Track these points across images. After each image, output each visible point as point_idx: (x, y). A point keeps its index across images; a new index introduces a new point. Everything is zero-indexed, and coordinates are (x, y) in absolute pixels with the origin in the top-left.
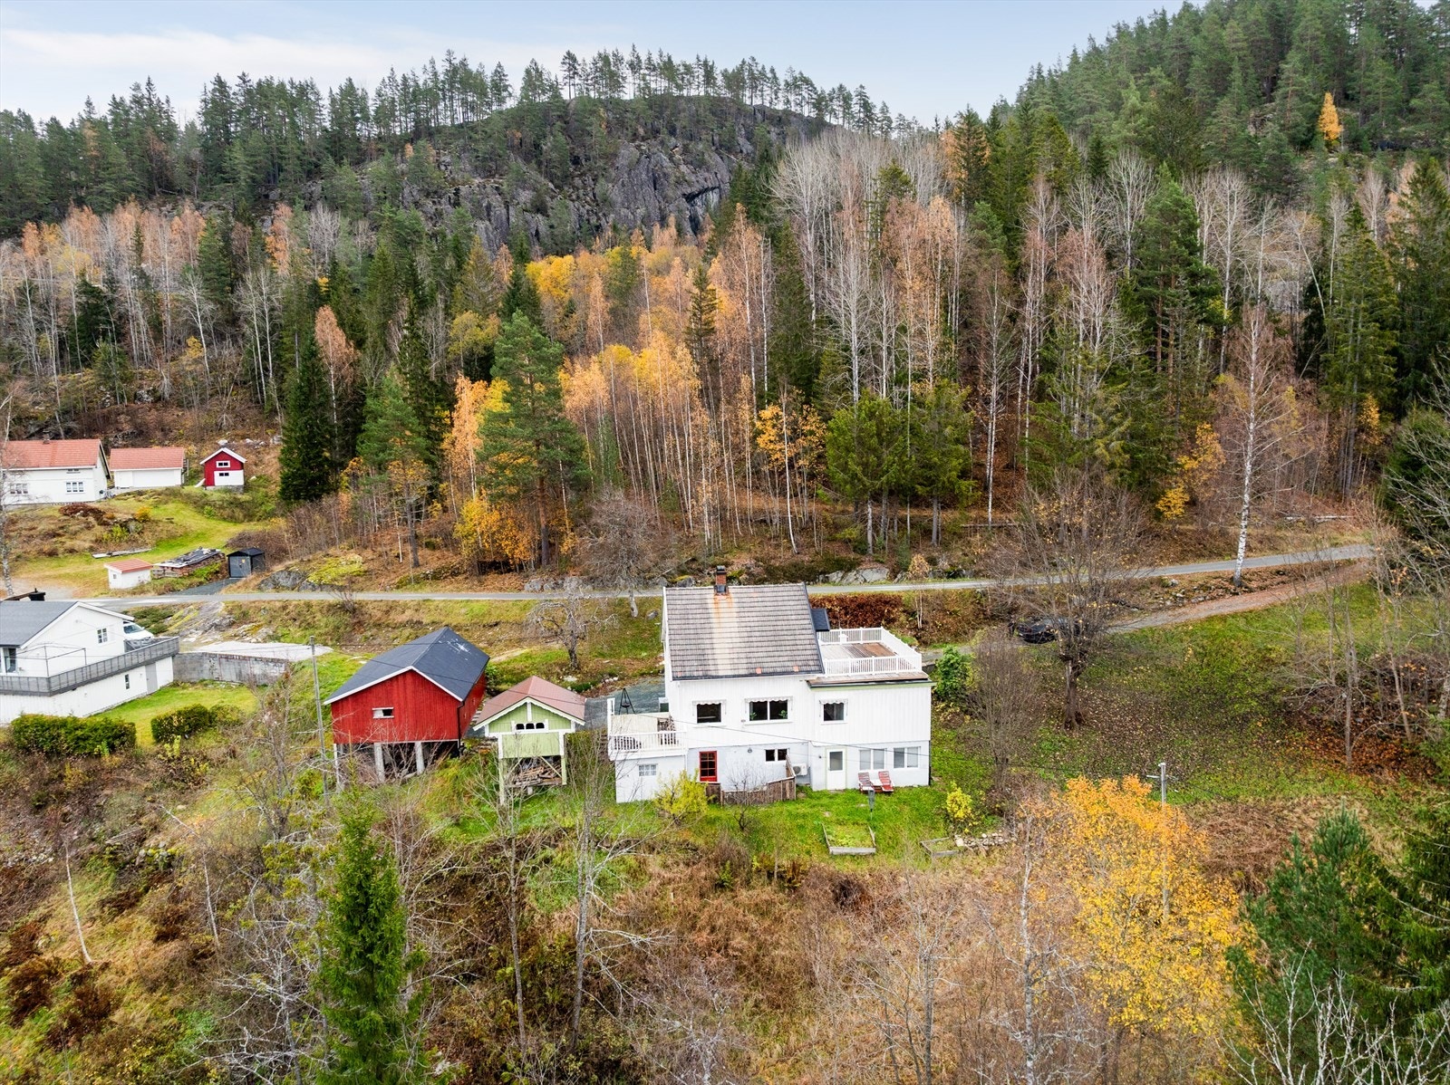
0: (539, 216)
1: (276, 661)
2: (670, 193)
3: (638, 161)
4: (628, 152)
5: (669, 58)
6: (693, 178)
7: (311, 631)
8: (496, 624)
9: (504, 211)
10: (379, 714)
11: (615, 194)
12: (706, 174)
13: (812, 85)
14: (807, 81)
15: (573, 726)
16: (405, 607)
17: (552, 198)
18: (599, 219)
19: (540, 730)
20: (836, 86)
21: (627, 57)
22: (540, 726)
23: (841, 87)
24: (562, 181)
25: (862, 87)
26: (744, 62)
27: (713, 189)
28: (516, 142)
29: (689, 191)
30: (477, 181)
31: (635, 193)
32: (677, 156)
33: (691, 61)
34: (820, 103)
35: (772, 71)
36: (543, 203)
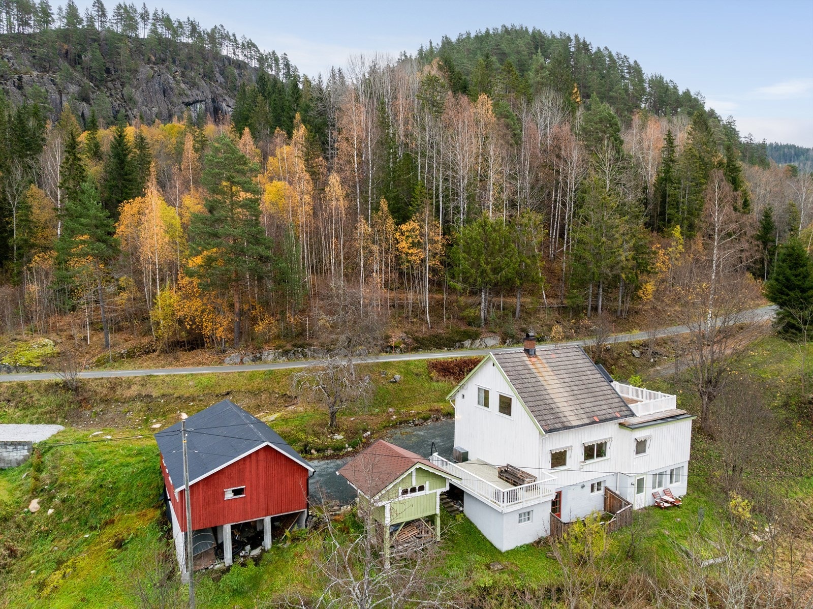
0: (84, 103)
1: (15, 444)
2: (175, 99)
3: (153, 77)
4: (145, 71)
5: (168, 16)
6: (189, 93)
7: (32, 410)
8: (228, 394)
9: (58, 97)
10: (229, 495)
11: (138, 96)
12: (197, 92)
13: (257, 48)
14: (254, 46)
15: (448, 485)
16: (130, 384)
17: (93, 93)
18: (126, 111)
19: (422, 493)
20: (271, 51)
21: (140, 10)
22: (422, 488)
23: (274, 52)
24: (99, 83)
25: (285, 54)
26: (216, 27)
27: (201, 101)
28: (64, 51)
29: (187, 100)
30: (35, 73)
31: (151, 97)
32: (178, 78)
33: (183, 19)
34: (262, 60)
35: (234, 35)
36: (87, 94)
